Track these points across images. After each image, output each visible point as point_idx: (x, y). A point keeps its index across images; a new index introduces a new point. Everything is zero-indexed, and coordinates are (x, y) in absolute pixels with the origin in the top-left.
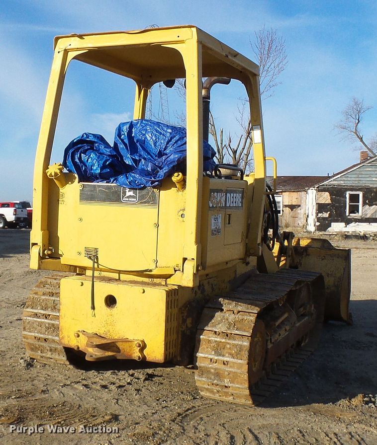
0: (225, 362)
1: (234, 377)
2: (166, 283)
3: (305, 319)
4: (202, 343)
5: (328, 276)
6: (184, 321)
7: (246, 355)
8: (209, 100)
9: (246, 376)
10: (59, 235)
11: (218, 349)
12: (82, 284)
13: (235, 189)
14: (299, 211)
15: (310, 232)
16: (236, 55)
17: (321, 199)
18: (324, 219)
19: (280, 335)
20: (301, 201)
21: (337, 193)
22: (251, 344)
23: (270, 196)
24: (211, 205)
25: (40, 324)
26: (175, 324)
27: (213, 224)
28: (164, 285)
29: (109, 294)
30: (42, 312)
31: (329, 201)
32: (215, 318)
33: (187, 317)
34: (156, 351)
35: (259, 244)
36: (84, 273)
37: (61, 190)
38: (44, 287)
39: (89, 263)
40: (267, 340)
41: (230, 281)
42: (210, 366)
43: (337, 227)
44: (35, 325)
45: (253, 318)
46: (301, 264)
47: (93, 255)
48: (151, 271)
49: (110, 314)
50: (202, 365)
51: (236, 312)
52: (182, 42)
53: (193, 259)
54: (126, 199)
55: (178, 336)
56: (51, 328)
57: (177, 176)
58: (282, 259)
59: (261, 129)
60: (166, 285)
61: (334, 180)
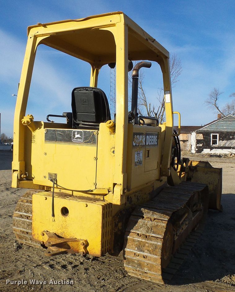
0: (145, 256)
1: (151, 267)
2: (104, 199)
3: (197, 214)
4: (129, 242)
5: (209, 184)
6: (116, 225)
7: (159, 252)
8: (138, 78)
9: (160, 267)
10: (32, 164)
11: (140, 247)
12: (46, 199)
13: (152, 133)
14: (187, 143)
15: (193, 154)
16: (154, 41)
17: (198, 137)
18: (200, 147)
19: (182, 229)
20: (188, 138)
21: (206, 134)
22: (163, 244)
23: (176, 137)
24: (134, 144)
25: (24, 222)
26: (109, 228)
27: (136, 158)
28: (102, 200)
29: (64, 206)
30: (25, 214)
31: (202, 138)
32: (138, 223)
33: (118, 222)
34: (95, 248)
35: (169, 168)
36: (50, 189)
37: (33, 133)
38: (28, 196)
39: (51, 184)
40: (174, 235)
41: (149, 193)
42: (134, 258)
43: (206, 151)
44: (20, 223)
45: (164, 225)
46: (193, 177)
47: (53, 178)
48: (92, 191)
49: (65, 220)
50: (129, 257)
51: (152, 219)
52: (113, 25)
53: (121, 184)
54: (75, 140)
55: (112, 237)
56: (30, 225)
57: (110, 123)
58: (182, 173)
59: (171, 93)
60: (104, 200)
61: (205, 128)
